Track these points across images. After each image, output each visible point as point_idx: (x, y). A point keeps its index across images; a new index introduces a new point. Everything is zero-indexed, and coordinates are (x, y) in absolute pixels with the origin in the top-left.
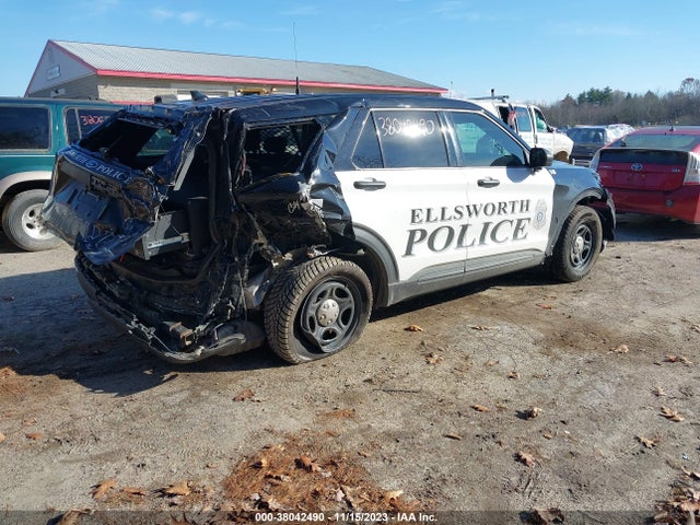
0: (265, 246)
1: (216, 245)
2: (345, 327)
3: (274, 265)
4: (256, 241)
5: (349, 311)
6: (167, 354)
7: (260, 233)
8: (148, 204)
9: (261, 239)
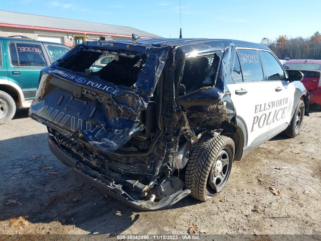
0: (187, 131)
1: (161, 131)
2: (224, 176)
3: (192, 141)
4: (183, 128)
5: (226, 166)
6: (133, 202)
7: (187, 123)
8: (133, 108)
9: (187, 127)
